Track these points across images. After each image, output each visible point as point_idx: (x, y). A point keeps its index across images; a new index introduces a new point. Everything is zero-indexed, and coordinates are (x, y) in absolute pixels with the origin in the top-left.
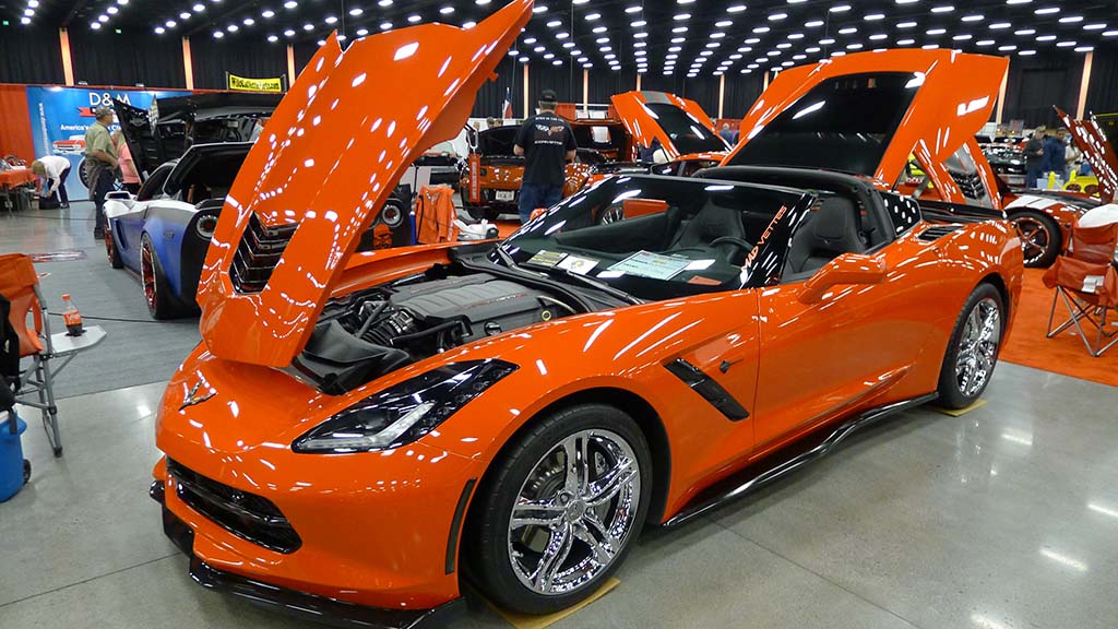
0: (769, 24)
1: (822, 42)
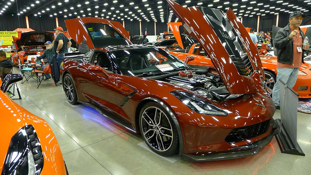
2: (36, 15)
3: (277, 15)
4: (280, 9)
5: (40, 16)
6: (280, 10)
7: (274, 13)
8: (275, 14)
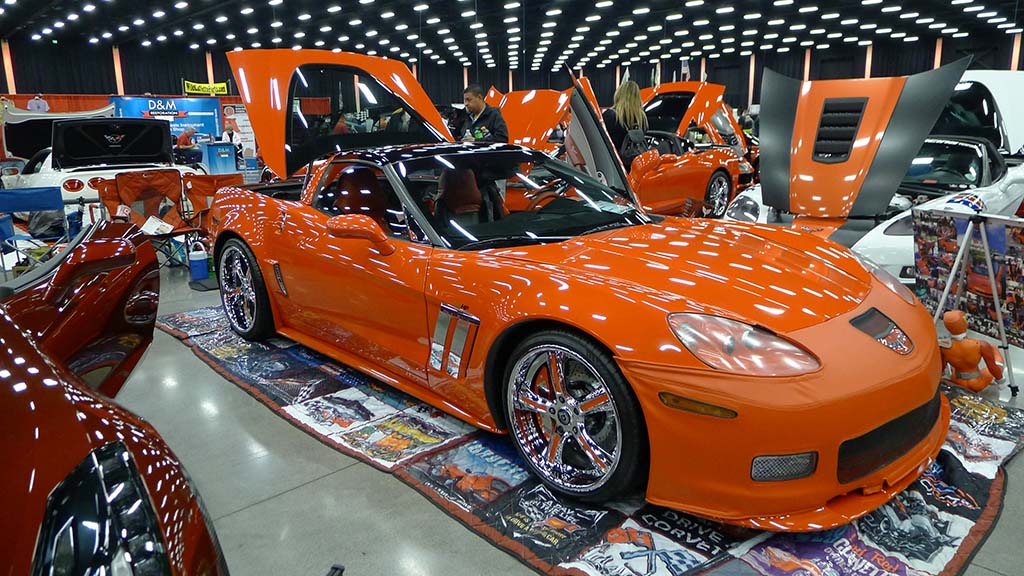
0: (619, 29)
1: (662, 42)
2: (36, 37)
3: (865, 47)
4: (874, 26)
5: (55, 42)
6: (876, 29)
7: (856, 39)
8: (861, 43)
